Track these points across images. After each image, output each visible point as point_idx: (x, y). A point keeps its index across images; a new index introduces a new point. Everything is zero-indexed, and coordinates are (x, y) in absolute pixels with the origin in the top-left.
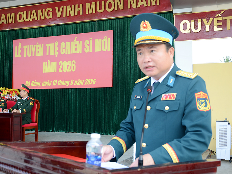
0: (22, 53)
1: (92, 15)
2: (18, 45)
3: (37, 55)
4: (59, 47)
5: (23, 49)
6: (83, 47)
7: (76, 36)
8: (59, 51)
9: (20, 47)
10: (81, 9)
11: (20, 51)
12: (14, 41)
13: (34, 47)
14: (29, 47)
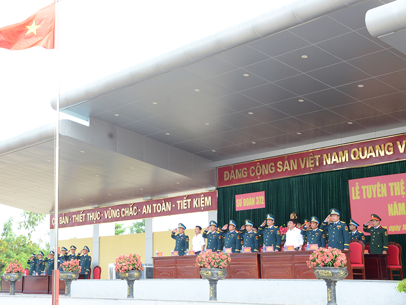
0: (361, 194)
2: (355, 186)
3: (379, 196)
5: (361, 190)
9: (357, 188)
11: (358, 193)
12: (350, 181)
13: (374, 187)
14: (369, 188)
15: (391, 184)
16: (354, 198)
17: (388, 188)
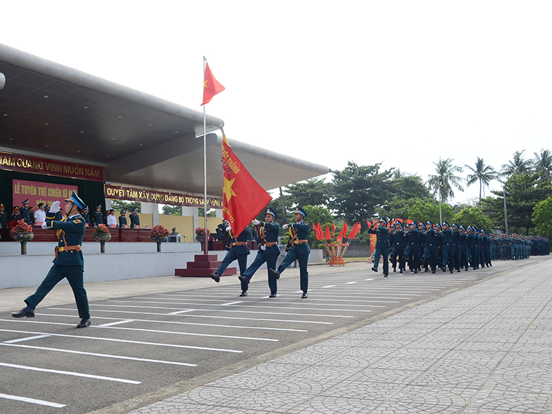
0: (21, 191)
1: (66, 174)
2: (17, 184)
3: (32, 194)
4: (47, 190)
5: (21, 188)
6: (62, 194)
7: (58, 186)
8: (47, 193)
9: (19, 186)
10: (60, 168)
11: (19, 189)
12: (14, 181)
13: (29, 188)
14: (26, 187)
15: (39, 188)
16: (16, 192)
17: (37, 190)
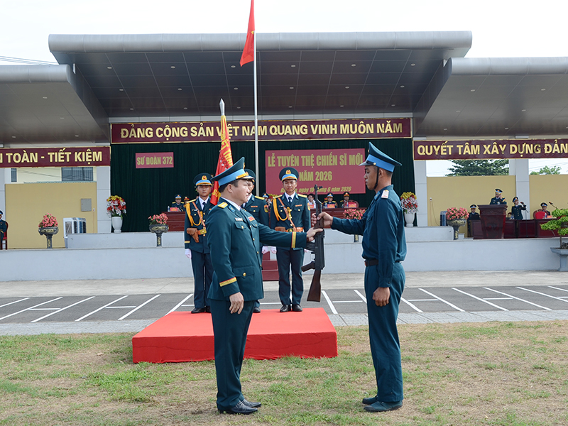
0: (276, 163)
2: (271, 156)
4: (315, 159)
5: (276, 160)
6: (339, 160)
7: (331, 152)
8: (315, 162)
9: (273, 157)
10: (335, 129)
11: (273, 161)
12: (267, 152)
13: (288, 158)
14: (284, 158)
15: (303, 157)
16: (269, 165)
17: (301, 160)
